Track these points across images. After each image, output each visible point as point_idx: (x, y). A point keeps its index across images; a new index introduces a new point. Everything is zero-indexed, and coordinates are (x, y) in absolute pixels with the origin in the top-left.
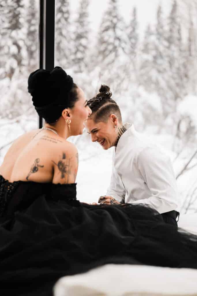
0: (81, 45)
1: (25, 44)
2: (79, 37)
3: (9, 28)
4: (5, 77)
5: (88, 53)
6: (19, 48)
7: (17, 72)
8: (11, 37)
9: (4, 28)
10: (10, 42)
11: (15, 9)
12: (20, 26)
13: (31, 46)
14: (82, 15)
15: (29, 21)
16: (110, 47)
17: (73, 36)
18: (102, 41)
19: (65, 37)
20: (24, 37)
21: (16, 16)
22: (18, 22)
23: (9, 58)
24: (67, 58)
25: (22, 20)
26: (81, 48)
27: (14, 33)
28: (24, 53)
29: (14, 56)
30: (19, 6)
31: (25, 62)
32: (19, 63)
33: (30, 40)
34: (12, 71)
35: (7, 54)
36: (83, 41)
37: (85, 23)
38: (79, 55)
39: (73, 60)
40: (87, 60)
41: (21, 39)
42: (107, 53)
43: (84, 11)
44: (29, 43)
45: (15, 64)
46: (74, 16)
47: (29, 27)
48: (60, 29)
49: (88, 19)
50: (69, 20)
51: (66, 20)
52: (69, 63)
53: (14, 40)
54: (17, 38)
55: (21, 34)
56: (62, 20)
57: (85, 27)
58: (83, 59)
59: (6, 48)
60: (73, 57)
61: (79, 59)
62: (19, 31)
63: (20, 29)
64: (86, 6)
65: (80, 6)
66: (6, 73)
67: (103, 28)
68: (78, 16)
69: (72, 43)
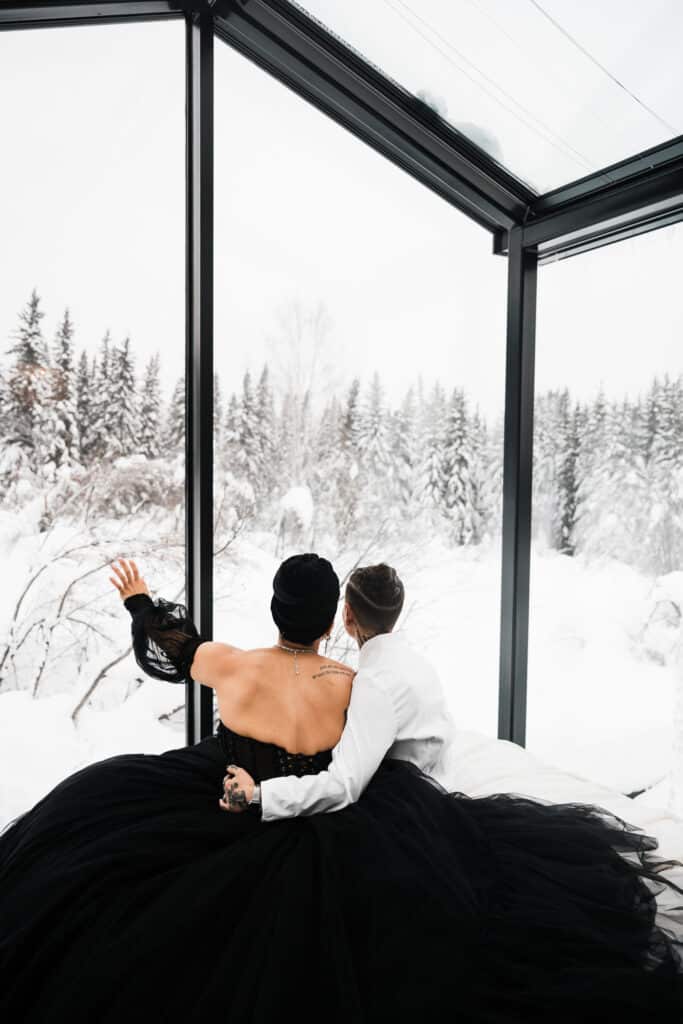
0: (149, 419)
1: (75, 418)
2: (147, 410)
3: (53, 398)
4: (49, 461)
5: (158, 429)
7: (65, 458)
8: (57, 410)
10: (55, 416)
11: (61, 373)
12: (69, 395)
13: (83, 420)
14: (150, 383)
15: (80, 390)
17: (140, 409)
18: (176, 416)
19: (129, 410)
20: (74, 409)
21: (63, 382)
22: (65, 390)
23: (54, 437)
24: (132, 437)
25: (70, 388)
26: (150, 424)
27: (60, 405)
28: (74, 429)
29: (63, 437)
30: (66, 369)
31: (76, 441)
32: (69, 444)
33: (80, 413)
34: (59, 453)
35: (50, 431)
36: (153, 416)
37: (155, 393)
38: (148, 432)
39: (139, 439)
40: (158, 437)
41: (70, 412)
43: (152, 377)
44: (80, 417)
45: (62, 445)
46: (140, 384)
47: (80, 396)
48: (123, 399)
49: (159, 388)
50: (134, 389)
51: (130, 388)
52: (135, 443)
53: (60, 413)
54: (65, 410)
55: (70, 406)
56: (125, 388)
57: (155, 398)
58: (152, 437)
59: (50, 423)
60: (140, 435)
61: (148, 437)
62: (67, 402)
63: (68, 399)
64: (156, 371)
65: (146, 371)
66: (50, 455)
67: (177, 400)
68: (144, 384)
69: (138, 417)
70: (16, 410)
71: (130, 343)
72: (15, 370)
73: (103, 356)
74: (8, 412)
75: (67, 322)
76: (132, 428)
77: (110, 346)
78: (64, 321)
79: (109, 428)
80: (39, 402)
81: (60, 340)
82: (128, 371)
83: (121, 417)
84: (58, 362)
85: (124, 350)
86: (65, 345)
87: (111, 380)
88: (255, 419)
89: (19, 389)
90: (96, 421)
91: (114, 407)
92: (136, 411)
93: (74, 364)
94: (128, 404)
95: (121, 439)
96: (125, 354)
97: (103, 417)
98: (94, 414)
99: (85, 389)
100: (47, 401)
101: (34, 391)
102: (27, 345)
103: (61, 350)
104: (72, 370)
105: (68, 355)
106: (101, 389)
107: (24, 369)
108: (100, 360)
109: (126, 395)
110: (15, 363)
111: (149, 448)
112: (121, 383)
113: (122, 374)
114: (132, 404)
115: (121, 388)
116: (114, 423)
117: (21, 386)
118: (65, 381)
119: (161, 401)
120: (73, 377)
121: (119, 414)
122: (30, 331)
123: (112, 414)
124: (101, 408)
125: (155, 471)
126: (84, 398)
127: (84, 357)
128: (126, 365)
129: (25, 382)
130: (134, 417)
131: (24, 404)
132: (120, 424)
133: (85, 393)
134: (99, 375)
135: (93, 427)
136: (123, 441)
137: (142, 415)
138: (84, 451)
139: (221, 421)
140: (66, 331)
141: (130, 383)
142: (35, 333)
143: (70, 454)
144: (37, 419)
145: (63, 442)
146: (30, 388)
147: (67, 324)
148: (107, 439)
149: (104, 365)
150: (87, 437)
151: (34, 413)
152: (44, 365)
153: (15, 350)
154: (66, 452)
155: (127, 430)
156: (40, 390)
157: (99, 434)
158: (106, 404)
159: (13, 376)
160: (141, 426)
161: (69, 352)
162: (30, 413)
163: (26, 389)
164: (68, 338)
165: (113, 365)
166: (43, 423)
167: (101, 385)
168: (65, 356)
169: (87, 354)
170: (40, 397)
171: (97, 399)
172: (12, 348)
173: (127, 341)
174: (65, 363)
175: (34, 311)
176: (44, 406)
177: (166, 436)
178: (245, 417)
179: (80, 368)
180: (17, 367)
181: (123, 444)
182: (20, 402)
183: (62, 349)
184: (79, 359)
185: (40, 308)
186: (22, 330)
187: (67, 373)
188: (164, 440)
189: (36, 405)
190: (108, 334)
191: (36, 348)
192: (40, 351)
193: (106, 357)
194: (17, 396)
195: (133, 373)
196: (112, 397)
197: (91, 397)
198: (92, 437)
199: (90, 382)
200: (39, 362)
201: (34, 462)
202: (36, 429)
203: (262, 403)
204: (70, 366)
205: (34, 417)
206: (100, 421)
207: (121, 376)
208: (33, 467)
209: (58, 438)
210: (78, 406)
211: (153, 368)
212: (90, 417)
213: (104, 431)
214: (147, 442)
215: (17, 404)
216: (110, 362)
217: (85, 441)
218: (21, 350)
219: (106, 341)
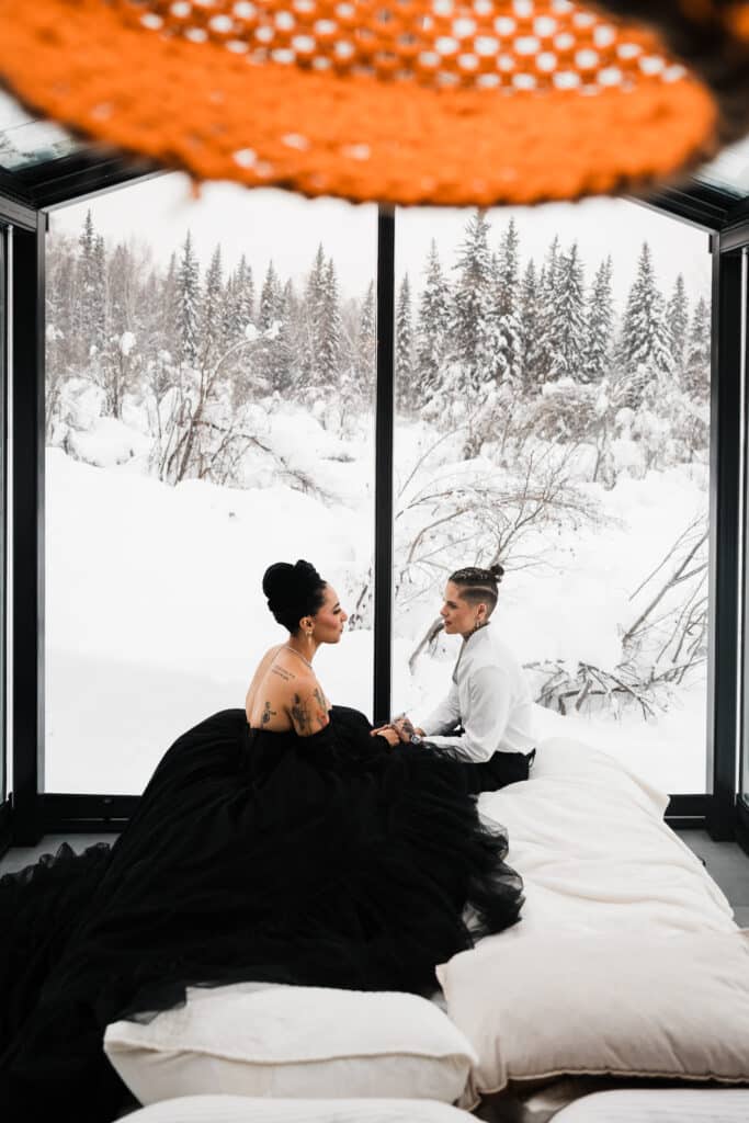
0: (599, 332)
1: (519, 334)
2: (596, 321)
3: (495, 313)
4: (491, 379)
5: (610, 343)
6: (510, 339)
7: (506, 375)
8: (499, 325)
9: (489, 313)
10: (497, 332)
11: (504, 287)
12: (513, 309)
13: (530, 332)
14: (599, 292)
15: (525, 301)
16: (642, 336)
17: (587, 322)
18: (630, 328)
19: (575, 323)
20: (518, 324)
21: (506, 296)
22: (508, 304)
23: (497, 354)
24: (578, 351)
25: (514, 301)
26: (599, 337)
27: (503, 320)
28: (517, 344)
29: (504, 351)
30: (511, 282)
31: (519, 358)
32: (510, 360)
33: (525, 326)
34: (501, 370)
35: (495, 347)
36: (603, 328)
37: (606, 302)
38: (596, 346)
39: (587, 354)
40: (609, 351)
41: (511, 327)
42: (638, 342)
43: (604, 284)
44: (525, 331)
45: (504, 363)
46: (588, 294)
47: (525, 309)
48: (568, 310)
49: (610, 296)
50: (581, 300)
51: (576, 298)
52: (581, 358)
53: (502, 328)
54: (507, 325)
55: (513, 321)
56: (571, 299)
57: (605, 308)
58: (602, 352)
59: (492, 339)
60: (587, 349)
61: (596, 352)
62: (510, 317)
63: (511, 313)
64: (608, 278)
65: (596, 278)
66: (491, 372)
67: (631, 310)
68: (593, 292)
69: (586, 330)
70: (460, 326)
71: (578, 250)
72: (460, 285)
73: (550, 264)
74: (453, 328)
75: (512, 232)
76: (578, 342)
77: (558, 253)
78: (508, 232)
79: (554, 343)
80: (483, 317)
81: (505, 251)
82: (575, 281)
83: (567, 331)
84: (502, 274)
85: (570, 257)
86: (509, 257)
87: (557, 290)
89: (463, 303)
90: (542, 334)
91: (560, 320)
92: (584, 324)
93: (520, 276)
94: (574, 317)
95: (566, 355)
96: (573, 262)
97: (549, 331)
98: (540, 327)
99: (531, 301)
100: (491, 316)
101: (478, 305)
102: (473, 259)
103: (504, 263)
104: (516, 282)
105: (512, 267)
106: (547, 301)
107: (469, 284)
108: (548, 269)
109: (571, 306)
110: (460, 278)
111: (598, 363)
112: (567, 293)
113: (568, 283)
114: (578, 316)
115: (568, 299)
116: (558, 338)
117: (466, 301)
118: (508, 295)
119: (612, 311)
120: (518, 291)
121: (564, 328)
122: (476, 244)
123: (558, 328)
124: (546, 321)
125: (583, 397)
126: (530, 310)
127: (531, 266)
128: (573, 273)
129: (470, 297)
130: (581, 331)
131: (468, 319)
132: (566, 337)
133: (532, 306)
134: (547, 286)
135: (538, 342)
136: (569, 357)
137: (591, 329)
138: (528, 366)
139: (686, 330)
140: (511, 242)
141: (576, 293)
142: (480, 246)
143: (512, 372)
144: (481, 334)
145: (504, 357)
146: (474, 303)
147: (511, 234)
148: (552, 354)
149: (551, 274)
150: (533, 352)
151: (478, 328)
152: (489, 278)
153: (462, 265)
154: (508, 370)
155: (572, 344)
156: (484, 304)
157: (544, 349)
158: (551, 317)
159: (458, 291)
160: (589, 340)
161: (513, 264)
162: (474, 329)
163: (470, 304)
164: (512, 249)
165: (560, 274)
166: (485, 339)
167: (548, 297)
168: (509, 269)
169: (534, 264)
170: (484, 312)
171: (543, 312)
172: (457, 263)
173: (575, 248)
174: (509, 275)
175: (480, 224)
176: (487, 321)
177: (619, 349)
179: (525, 278)
180: (462, 282)
181: (568, 360)
182: (465, 317)
183: (506, 259)
184: (526, 269)
186: (469, 244)
187: (510, 286)
188: (616, 355)
189: (480, 321)
190: (556, 240)
191: (481, 262)
192: (484, 264)
193: (554, 265)
194: (462, 311)
195: (579, 283)
196: (558, 309)
197: (537, 309)
198: (538, 352)
199: (537, 292)
200: (484, 275)
201: (477, 378)
202: (479, 346)
204: (514, 279)
205: (477, 333)
206: (545, 336)
207: (568, 286)
208: (475, 384)
209: (500, 355)
210: (523, 319)
211: (604, 275)
212: (536, 331)
213: (549, 345)
214: (596, 357)
215: (461, 319)
216: (557, 271)
217: (530, 356)
218: (467, 264)
219: (554, 248)
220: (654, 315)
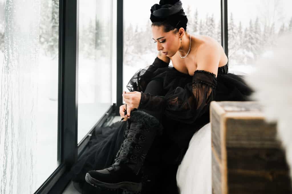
2: (219, 33)
11: (195, 25)
17: (217, 33)
19: (214, 34)
25: (197, 29)
50: (215, 28)
68: (218, 26)
77: (208, 17)
81: (195, 16)
84: (194, 22)
86: (196, 18)
87: (208, 26)
88: (254, 33)
91: (209, 33)
93: (199, 22)
94: (213, 32)
96: (212, 18)
99: (201, 29)
108: (205, 21)
109: (213, 29)
112: (211, 26)
114: (215, 32)
115: (211, 28)
118: (196, 27)
120: (198, 26)
121: (211, 35)
124: (206, 34)
126: (201, 31)
127: (201, 21)
128: (212, 20)
134: (205, 25)
140: (196, 14)
141: (214, 26)
142: (189, 16)
152: (191, 23)
158: (207, 32)
164: (197, 16)
167: (206, 27)
168: (196, 21)
171: (205, 31)
173: (213, 14)
174: (196, 23)
178: (250, 34)
185: (190, 9)
192: (190, 20)
195: (214, 23)
196: (209, 30)
197: (203, 31)
199: (203, 27)
203: (256, 29)
204: (197, 23)
207: (211, 24)
216: (208, 21)
219: (207, 16)
220: (234, 31)
